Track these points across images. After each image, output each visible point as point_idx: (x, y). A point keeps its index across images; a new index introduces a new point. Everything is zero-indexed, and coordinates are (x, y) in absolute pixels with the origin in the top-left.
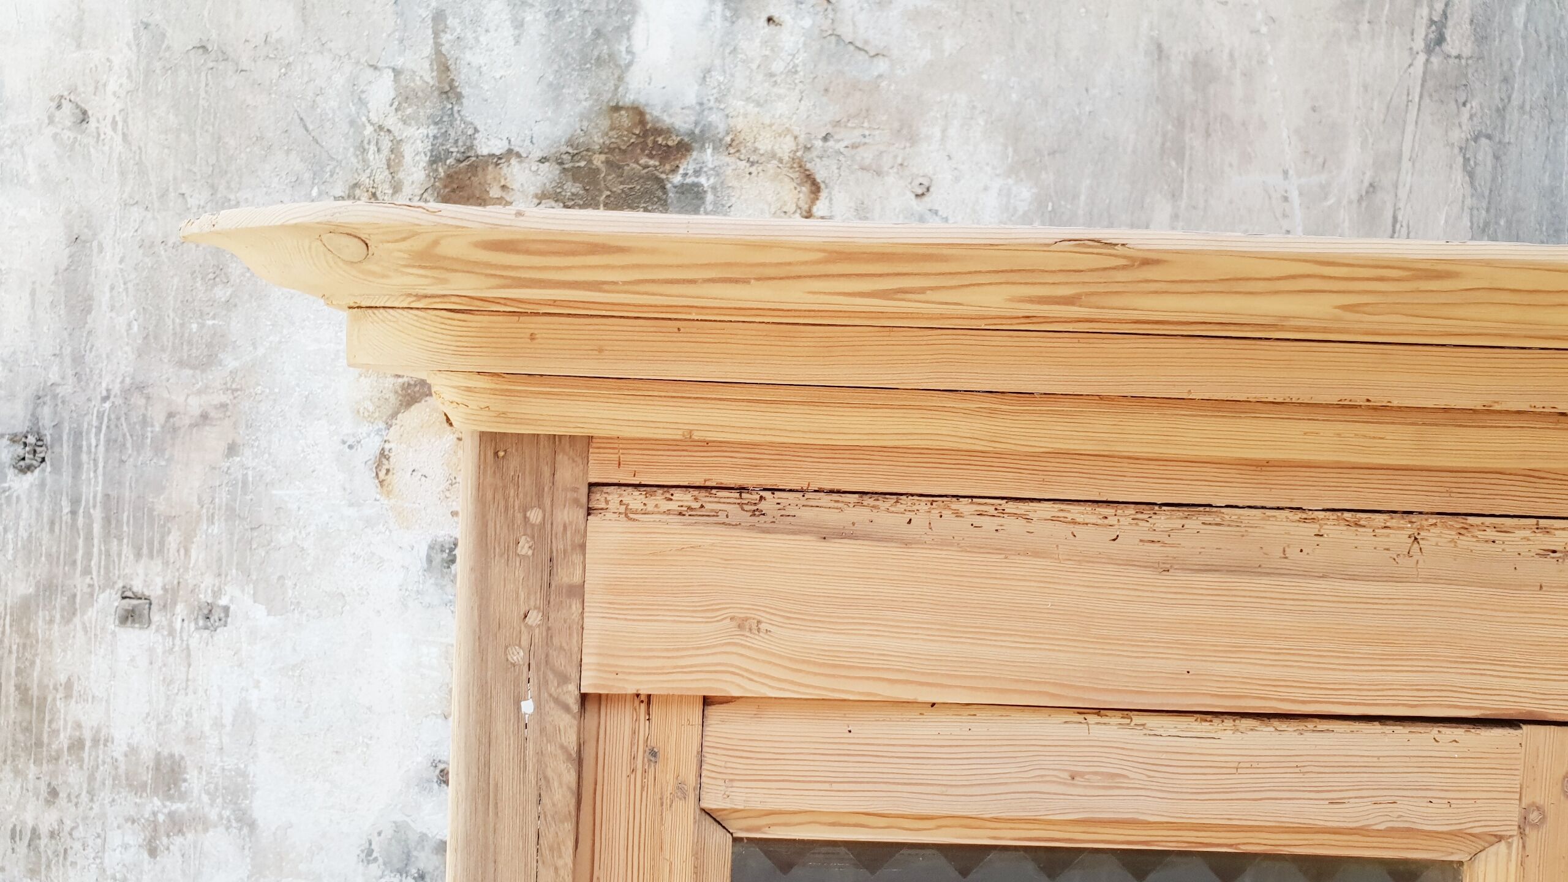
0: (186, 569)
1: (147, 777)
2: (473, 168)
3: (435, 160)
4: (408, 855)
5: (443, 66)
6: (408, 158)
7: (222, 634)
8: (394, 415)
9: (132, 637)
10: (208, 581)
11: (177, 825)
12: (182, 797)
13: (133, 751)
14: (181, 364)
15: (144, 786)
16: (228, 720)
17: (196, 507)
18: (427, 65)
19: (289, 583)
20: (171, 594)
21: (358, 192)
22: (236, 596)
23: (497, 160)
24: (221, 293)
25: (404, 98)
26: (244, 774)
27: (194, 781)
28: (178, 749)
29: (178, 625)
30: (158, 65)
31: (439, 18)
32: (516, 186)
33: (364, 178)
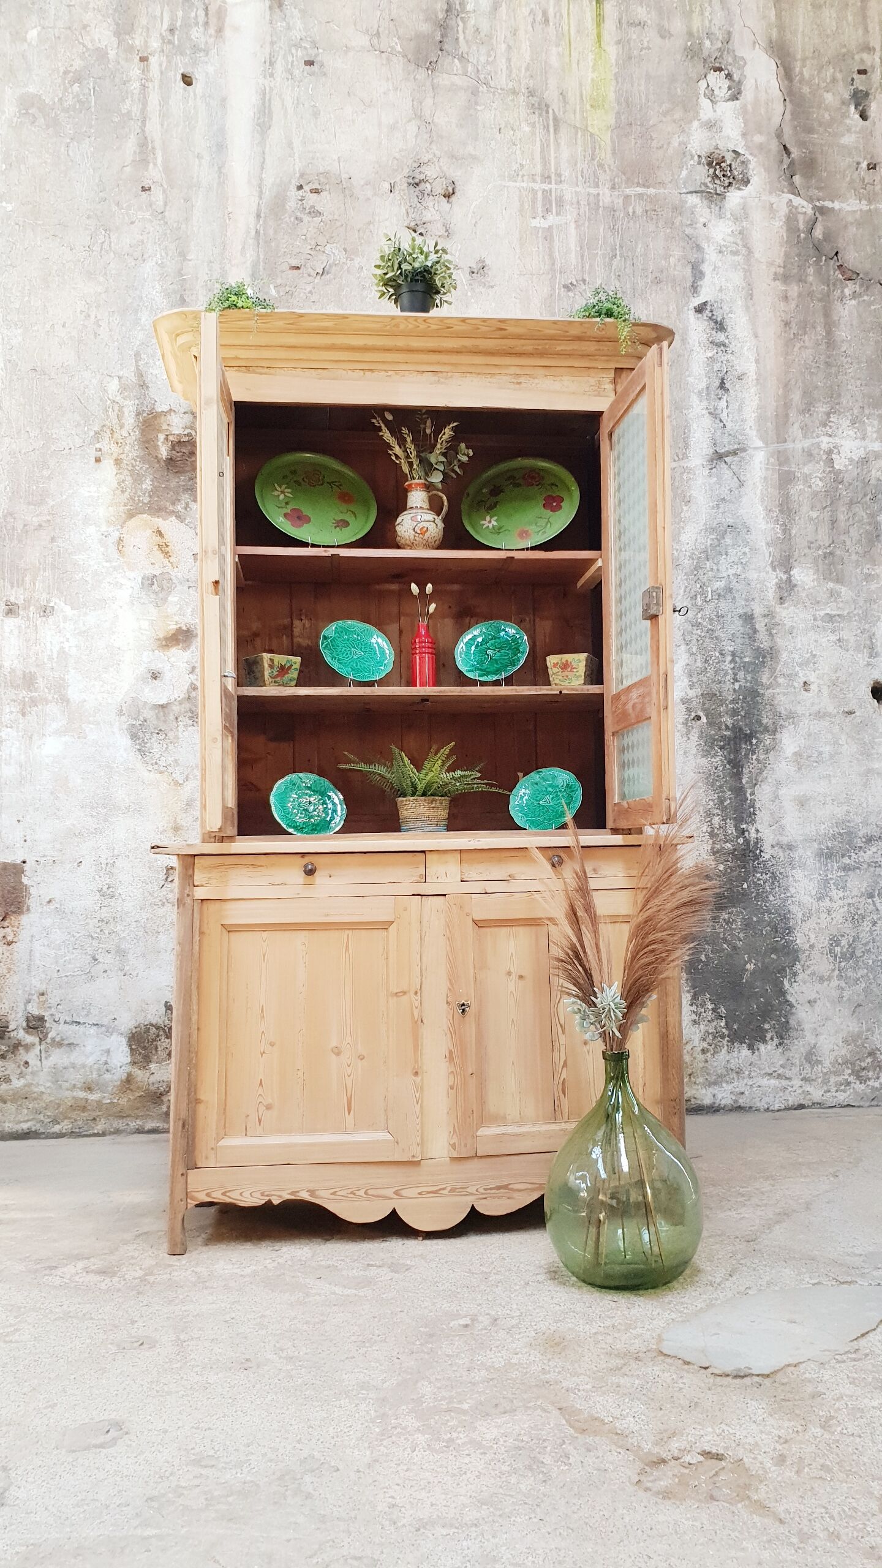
0: (34, 592)
1: (20, 682)
2: (155, 417)
3: (138, 414)
4: (139, 711)
5: (140, 375)
6: (126, 414)
7: (51, 620)
8: (124, 522)
9: (11, 622)
10: (44, 596)
11: (34, 702)
12: (36, 690)
13: (13, 670)
14: (29, 504)
15: (19, 686)
16: (55, 656)
17: (38, 564)
18: (133, 374)
19: (81, 596)
20: (28, 602)
21: (105, 429)
22: (57, 602)
23: (165, 413)
24: (46, 473)
25: (123, 388)
26: (63, 680)
27: (41, 683)
28: (33, 670)
29: (31, 616)
30: (15, 378)
31: (137, 355)
32: (174, 424)
33: (107, 423)
